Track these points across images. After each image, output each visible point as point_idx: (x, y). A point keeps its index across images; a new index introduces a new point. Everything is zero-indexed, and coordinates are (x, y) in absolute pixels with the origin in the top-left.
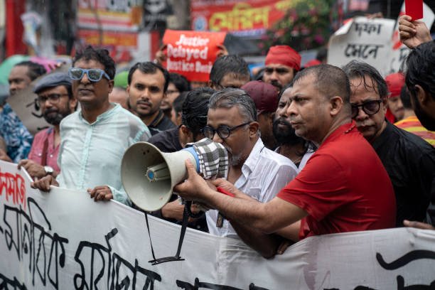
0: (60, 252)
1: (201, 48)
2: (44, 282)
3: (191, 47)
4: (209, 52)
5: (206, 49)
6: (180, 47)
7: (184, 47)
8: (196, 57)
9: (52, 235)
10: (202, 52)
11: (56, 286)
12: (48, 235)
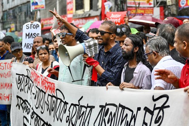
0: (65, 108)
1: (118, 18)
2: (58, 120)
3: (115, 18)
4: (121, 20)
5: (120, 18)
6: (111, 19)
7: (113, 18)
8: (116, 22)
9: (64, 102)
10: (119, 20)
11: (61, 121)
12: (63, 102)
